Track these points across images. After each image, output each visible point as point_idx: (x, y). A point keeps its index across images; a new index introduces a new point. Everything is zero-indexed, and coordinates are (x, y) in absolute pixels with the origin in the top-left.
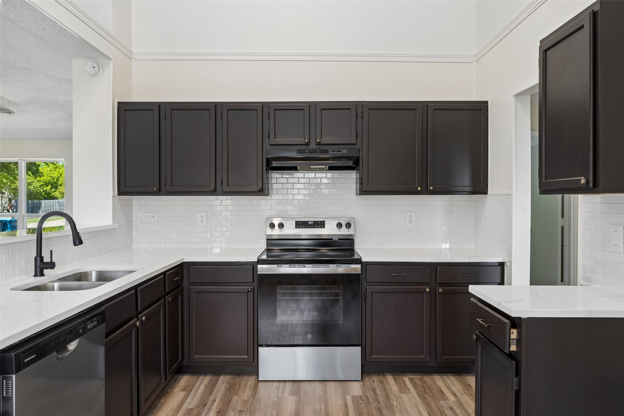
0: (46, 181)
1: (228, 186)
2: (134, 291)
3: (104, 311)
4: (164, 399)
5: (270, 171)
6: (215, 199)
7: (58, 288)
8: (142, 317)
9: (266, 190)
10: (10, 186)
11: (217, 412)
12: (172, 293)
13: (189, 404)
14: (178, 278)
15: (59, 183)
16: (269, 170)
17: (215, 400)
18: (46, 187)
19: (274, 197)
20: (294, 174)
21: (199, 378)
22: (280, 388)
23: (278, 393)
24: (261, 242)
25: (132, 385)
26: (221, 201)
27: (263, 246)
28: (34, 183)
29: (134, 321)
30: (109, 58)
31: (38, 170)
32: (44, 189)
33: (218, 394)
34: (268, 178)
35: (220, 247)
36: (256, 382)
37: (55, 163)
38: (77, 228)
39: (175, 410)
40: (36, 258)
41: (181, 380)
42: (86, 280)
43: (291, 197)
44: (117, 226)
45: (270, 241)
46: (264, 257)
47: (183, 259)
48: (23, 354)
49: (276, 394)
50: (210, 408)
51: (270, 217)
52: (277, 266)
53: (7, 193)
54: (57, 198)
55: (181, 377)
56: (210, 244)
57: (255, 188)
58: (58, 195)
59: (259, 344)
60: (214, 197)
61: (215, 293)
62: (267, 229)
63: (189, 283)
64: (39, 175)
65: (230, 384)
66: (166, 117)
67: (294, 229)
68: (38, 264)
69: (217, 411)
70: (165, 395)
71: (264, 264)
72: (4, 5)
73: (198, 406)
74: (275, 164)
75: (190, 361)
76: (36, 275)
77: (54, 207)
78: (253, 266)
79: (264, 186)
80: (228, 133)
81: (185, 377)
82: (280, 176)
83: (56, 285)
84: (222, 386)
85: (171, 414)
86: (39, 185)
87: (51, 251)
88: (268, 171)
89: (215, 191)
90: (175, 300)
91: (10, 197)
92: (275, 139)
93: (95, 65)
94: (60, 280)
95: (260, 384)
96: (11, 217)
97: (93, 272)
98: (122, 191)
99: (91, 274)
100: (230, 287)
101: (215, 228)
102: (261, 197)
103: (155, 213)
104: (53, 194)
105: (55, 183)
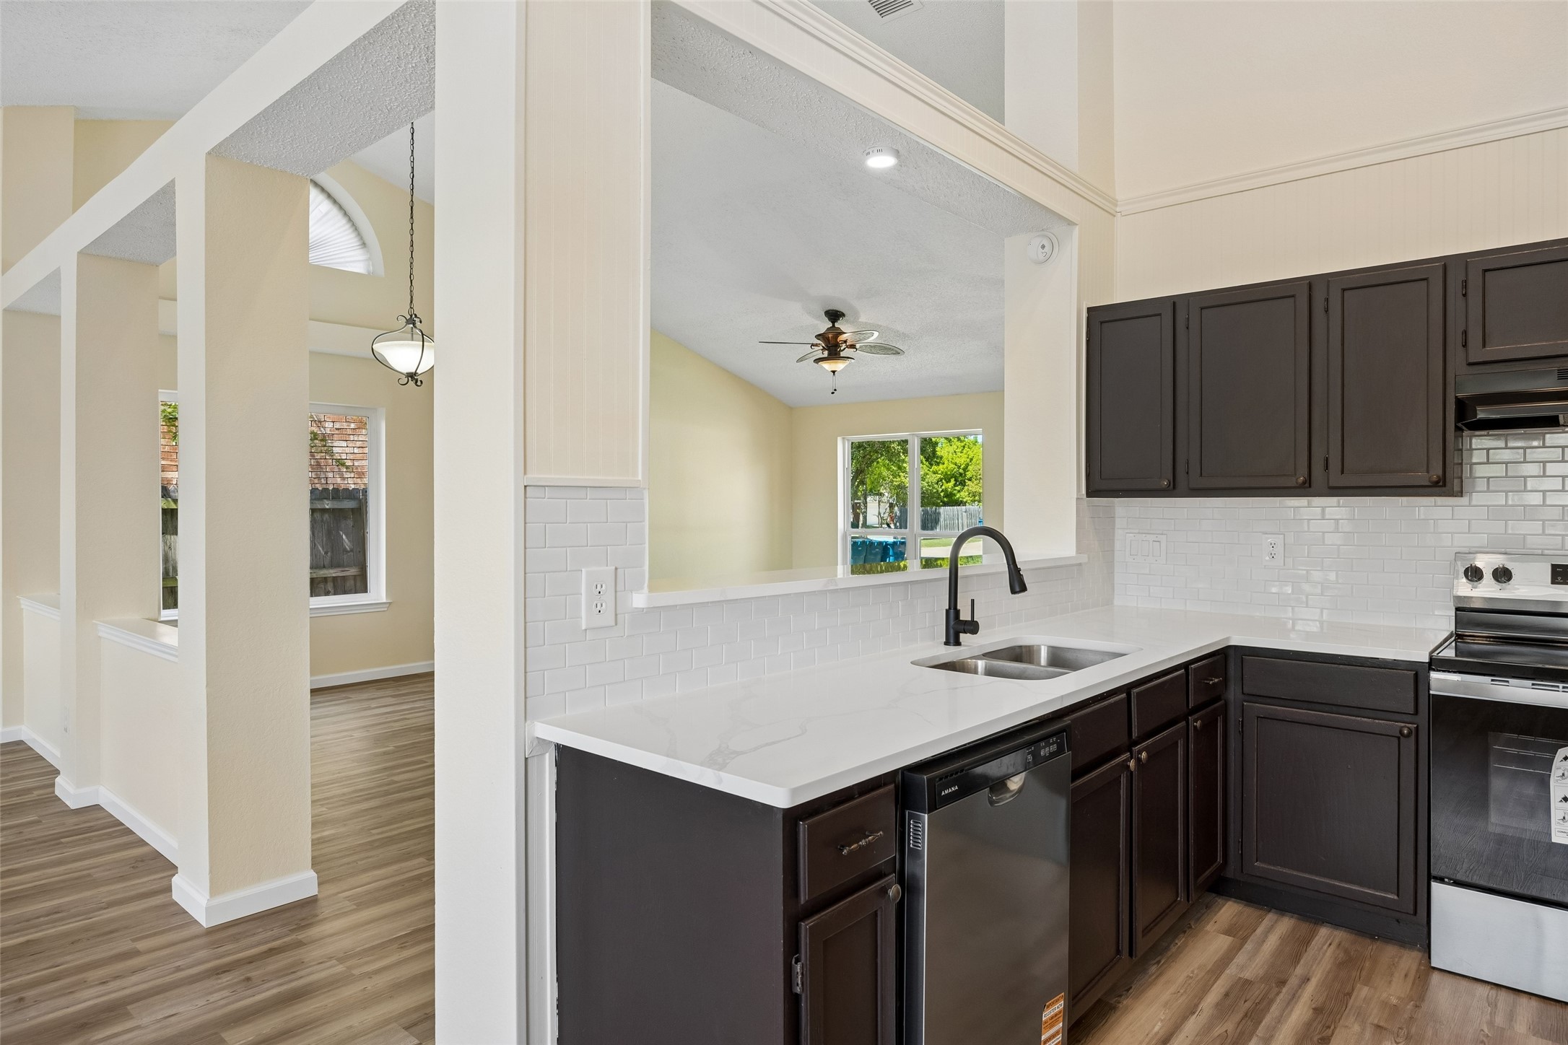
0: (946, 472)
1: (1342, 473)
2: (1124, 695)
3: (1068, 726)
4: (1183, 939)
5: (1466, 433)
6: (1306, 504)
7: (983, 671)
8: (1140, 752)
9: (1456, 482)
10: (892, 482)
11: (1315, 1009)
12: (1203, 712)
13: (1242, 968)
14: (1216, 680)
15: (969, 475)
16: (1462, 430)
17: (1308, 979)
18: (947, 482)
19: (1477, 498)
20: (1548, 436)
21: (1266, 915)
22: (1501, 1005)
23: (1493, 1014)
24: (1436, 613)
25: (1119, 890)
26: (1323, 509)
27: (1444, 625)
28: (928, 476)
29: (1124, 757)
30: (1071, 223)
31: (934, 452)
32: (943, 487)
33: (1314, 967)
34: (1461, 450)
35: (1316, 618)
36: (1423, 968)
37: (962, 438)
38: (1017, 561)
39: (1209, 971)
40: (947, 612)
41: (1220, 909)
42: (1030, 661)
43: (1536, 499)
44: (1084, 559)
45: (1465, 613)
46: (1449, 653)
47: (1228, 639)
48: (939, 781)
49: (1488, 1017)
50: (1294, 994)
51: (1466, 550)
52: (1492, 680)
53: (886, 494)
54: (963, 503)
55: (1220, 901)
56: (1293, 609)
57: (1421, 477)
58: (967, 498)
59: (1434, 873)
60: (1302, 501)
61: (1308, 726)
62: (1456, 581)
63: (1243, 693)
64: (936, 461)
65: (1346, 951)
66: (1190, 326)
67: (1547, 586)
68: (952, 623)
69: (1314, 1006)
70: (1185, 932)
71: (1449, 672)
72: (901, 166)
73: (1265, 979)
74: (1482, 414)
75: (1242, 872)
76: (947, 643)
77: (960, 520)
78: (1417, 673)
79: (1448, 470)
80: (1343, 344)
81: (1230, 903)
82: (1501, 444)
83: (981, 664)
84: (1326, 951)
85: (1200, 977)
86: (934, 478)
87: (973, 601)
88: (1459, 433)
89: (1307, 485)
90: (1209, 726)
91: (891, 501)
92: (1484, 346)
93: (1046, 242)
94: (987, 655)
95: (1436, 977)
96: (892, 537)
97: (1043, 647)
98: (1093, 491)
99: (1040, 650)
100: (1350, 717)
101: (1305, 572)
102: (1440, 500)
103: (1162, 534)
104: (958, 496)
105: (961, 474)
